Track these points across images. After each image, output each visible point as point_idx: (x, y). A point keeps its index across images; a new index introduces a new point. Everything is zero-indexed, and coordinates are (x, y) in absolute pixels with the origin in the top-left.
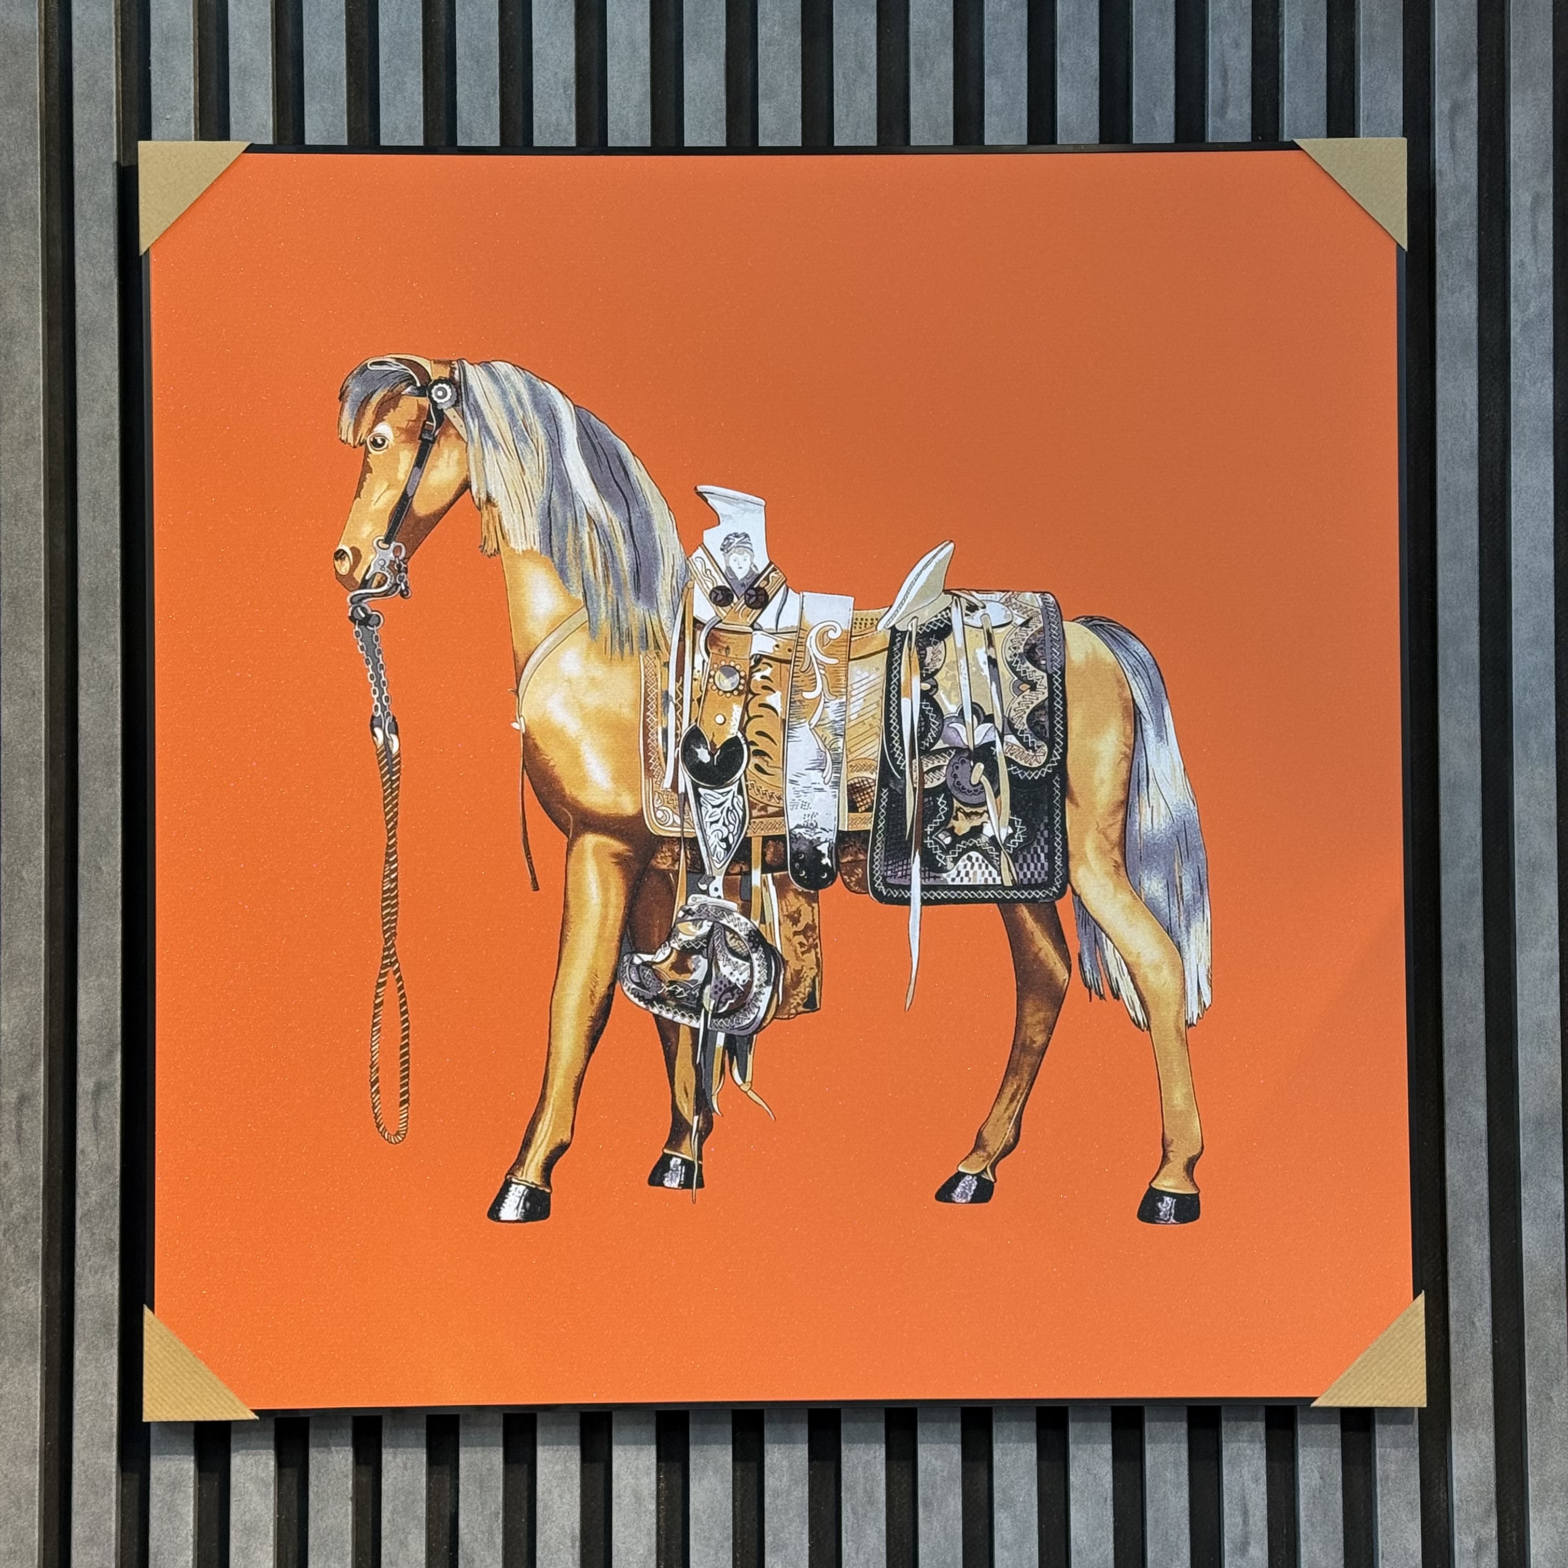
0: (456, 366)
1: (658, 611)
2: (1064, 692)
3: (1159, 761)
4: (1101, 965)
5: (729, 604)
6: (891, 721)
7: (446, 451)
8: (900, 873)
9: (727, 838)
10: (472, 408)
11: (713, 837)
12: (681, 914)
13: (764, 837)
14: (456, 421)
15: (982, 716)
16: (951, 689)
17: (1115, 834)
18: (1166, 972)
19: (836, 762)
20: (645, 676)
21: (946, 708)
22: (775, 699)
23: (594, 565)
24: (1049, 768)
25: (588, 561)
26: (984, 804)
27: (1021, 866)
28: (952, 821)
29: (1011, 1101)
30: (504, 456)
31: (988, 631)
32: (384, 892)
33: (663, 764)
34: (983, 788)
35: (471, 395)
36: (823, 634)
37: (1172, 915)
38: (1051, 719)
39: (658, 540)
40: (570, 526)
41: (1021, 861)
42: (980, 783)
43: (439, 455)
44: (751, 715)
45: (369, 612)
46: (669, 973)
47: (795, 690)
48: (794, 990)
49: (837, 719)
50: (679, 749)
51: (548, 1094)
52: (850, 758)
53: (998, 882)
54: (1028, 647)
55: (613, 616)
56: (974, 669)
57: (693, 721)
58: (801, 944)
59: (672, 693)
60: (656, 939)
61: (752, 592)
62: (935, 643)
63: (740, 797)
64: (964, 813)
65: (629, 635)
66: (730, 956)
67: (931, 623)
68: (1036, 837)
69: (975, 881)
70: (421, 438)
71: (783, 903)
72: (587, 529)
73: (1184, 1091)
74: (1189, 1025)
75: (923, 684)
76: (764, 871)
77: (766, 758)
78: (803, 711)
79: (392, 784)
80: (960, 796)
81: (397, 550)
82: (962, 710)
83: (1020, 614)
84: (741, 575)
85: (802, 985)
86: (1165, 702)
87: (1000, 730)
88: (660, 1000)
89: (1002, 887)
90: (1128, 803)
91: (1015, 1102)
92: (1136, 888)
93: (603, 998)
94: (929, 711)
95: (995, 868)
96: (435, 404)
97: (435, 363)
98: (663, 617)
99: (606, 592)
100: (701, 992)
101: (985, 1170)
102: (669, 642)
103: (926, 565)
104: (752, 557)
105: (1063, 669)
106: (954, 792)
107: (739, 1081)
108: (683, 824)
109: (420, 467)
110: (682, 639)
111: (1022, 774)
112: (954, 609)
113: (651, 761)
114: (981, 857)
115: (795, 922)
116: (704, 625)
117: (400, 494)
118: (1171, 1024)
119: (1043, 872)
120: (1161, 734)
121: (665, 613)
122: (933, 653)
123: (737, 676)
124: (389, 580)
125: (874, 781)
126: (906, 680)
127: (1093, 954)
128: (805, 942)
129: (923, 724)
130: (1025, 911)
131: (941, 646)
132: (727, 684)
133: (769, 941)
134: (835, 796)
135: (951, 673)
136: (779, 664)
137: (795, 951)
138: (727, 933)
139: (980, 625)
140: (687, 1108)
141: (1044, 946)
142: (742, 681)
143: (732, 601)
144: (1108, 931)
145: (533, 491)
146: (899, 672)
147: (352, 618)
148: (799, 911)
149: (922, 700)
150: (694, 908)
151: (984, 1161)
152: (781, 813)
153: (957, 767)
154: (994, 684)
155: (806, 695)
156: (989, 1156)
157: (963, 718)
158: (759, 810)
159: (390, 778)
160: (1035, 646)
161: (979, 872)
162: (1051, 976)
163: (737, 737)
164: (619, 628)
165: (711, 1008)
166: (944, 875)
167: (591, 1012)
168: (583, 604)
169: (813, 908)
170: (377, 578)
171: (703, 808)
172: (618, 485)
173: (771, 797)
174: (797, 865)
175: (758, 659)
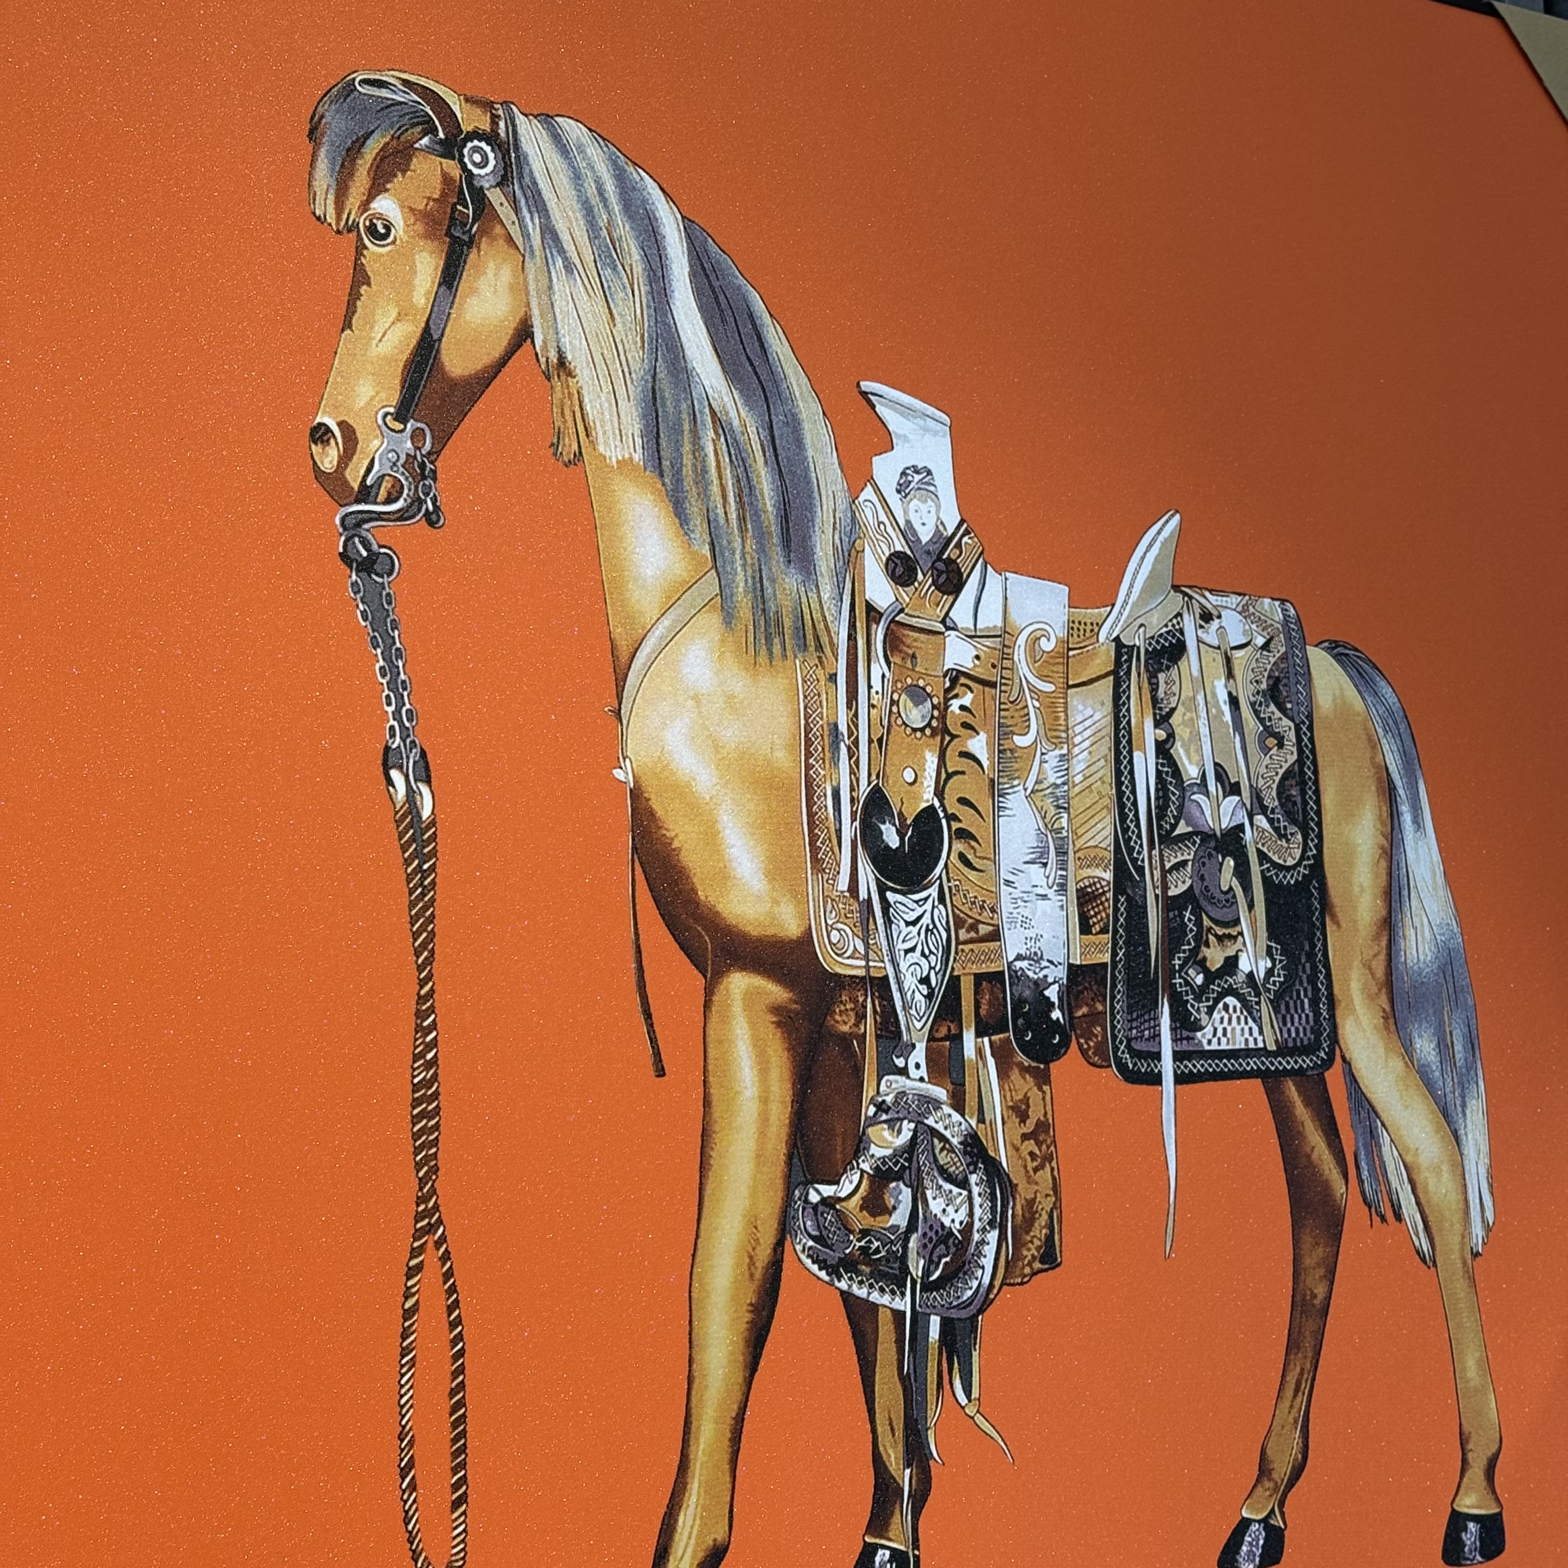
0: (500, 112)
1: (817, 587)
2: (1313, 751)
3: (1418, 858)
4: (1379, 1171)
5: (913, 584)
6: (1124, 788)
7: (491, 265)
8: (1147, 1033)
9: (928, 976)
10: (529, 193)
11: (908, 975)
12: (872, 1110)
13: (975, 975)
14: (505, 211)
15: (1227, 784)
16: (1190, 740)
17: (1380, 971)
18: (1446, 1176)
19: (1061, 852)
20: (805, 697)
21: (1186, 771)
22: (978, 745)
23: (724, 497)
24: (1305, 868)
25: (715, 489)
26: (1237, 922)
27: (1284, 1018)
28: (1203, 948)
29: (1295, 1395)
30: (582, 289)
31: (1226, 654)
32: (416, 1088)
33: (836, 849)
34: (1234, 897)
35: (526, 172)
36: (1034, 641)
37: (1448, 1090)
38: (1303, 793)
39: (811, 465)
40: (686, 427)
41: (1283, 1012)
42: (1231, 889)
43: (480, 271)
44: (950, 770)
45: (375, 547)
46: (859, 1216)
47: (1004, 732)
48: (1027, 1233)
49: (1059, 781)
50: (857, 823)
51: (692, 1457)
52: (1078, 846)
53: (1261, 1045)
54: (1271, 682)
55: (755, 589)
56: (1214, 711)
57: (874, 777)
58: (1031, 1154)
59: (843, 728)
60: (839, 1156)
61: (940, 565)
62: (1168, 668)
63: (941, 907)
64: (1216, 935)
65: (779, 624)
66: (941, 1182)
67: (1161, 636)
68: (1297, 974)
69: (1234, 1043)
70: (448, 234)
71: (1007, 1087)
72: (711, 434)
73: (1478, 1354)
74: (1476, 1255)
75: (1157, 731)
76: (979, 1034)
77: (973, 843)
78: (1016, 766)
79: (424, 878)
80: (1209, 908)
81: (417, 435)
82: (1204, 773)
83: (1259, 630)
84: (925, 535)
85: (1036, 1225)
86: (1419, 774)
87: (1249, 806)
88: (848, 1265)
89: (1263, 1052)
90: (1391, 922)
91: (1300, 1394)
92: (1408, 1049)
93: (767, 1269)
94: (1167, 773)
95: (1254, 1020)
96: (470, 175)
97: (467, 100)
98: (825, 596)
99: (744, 547)
100: (905, 1247)
101: (1272, 1511)
102: (835, 641)
103: (1150, 546)
104: (938, 507)
105: (1310, 716)
106: (1204, 903)
107: (963, 1399)
108: (867, 953)
109: (450, 287)
110: (852, 638)
111: (1277, 876)
112: (1186, 616)
113: (818, 843)
114: (1239, 1005)
115: (1023, 1117)
116: (881, 615)
117: (419, 332)
118: (1455, 1256)
119: (1308, 1028)
120: (1417, 822)
121: (827, 590)
122: (1166, 683)
123: (928, 704)
124: (406, 491)
125: (1109, 883)
126: (1137, 723)
127: (1370, 1154)
128: (1038, 1152)
129: (1161, 794)
130: (1293, 1089)
131: (1174, 672)
132: (916, 715)
133: (992, 1154)
134: (1062, 907)
135: (1188, 714)
136: (981, 687)
137: (1025, 1167)
138: (936, 1141)
139: (1216, 643)
140: (893, 1457)
141: (1315, 1140)
142: (936, 713)
143: (916, 579)
144: (1384, 1116)
145: (629, 357)
146: (1128, 710)
147: (344, 557)
148: (1026, 1100)
149: (1157, 757)
150: (889, 1099)
151: (1271, 1496)
152: (995, 935)
153: (1204, 864)
154: (1237, 735)
155: (1020, 741)
156: (1276, 1489)
157: (1206, 786)
158: (968, 931)
159: (420, 866)
160: (1278, 680)
161: (1238, 1028)
162: (1326, 1188)
163: (932, 807)
164: (764, 610)
165: (920, 1274)
166: (1199, 1034)
167: (750, 1296)
168: (710, 564)
169: (1044, 1092)
170: (386, 485)
171: (894, 926)
172: (752, 364)
173: (982, 907)
174: (1020, 1021)
175: (956, 677)
